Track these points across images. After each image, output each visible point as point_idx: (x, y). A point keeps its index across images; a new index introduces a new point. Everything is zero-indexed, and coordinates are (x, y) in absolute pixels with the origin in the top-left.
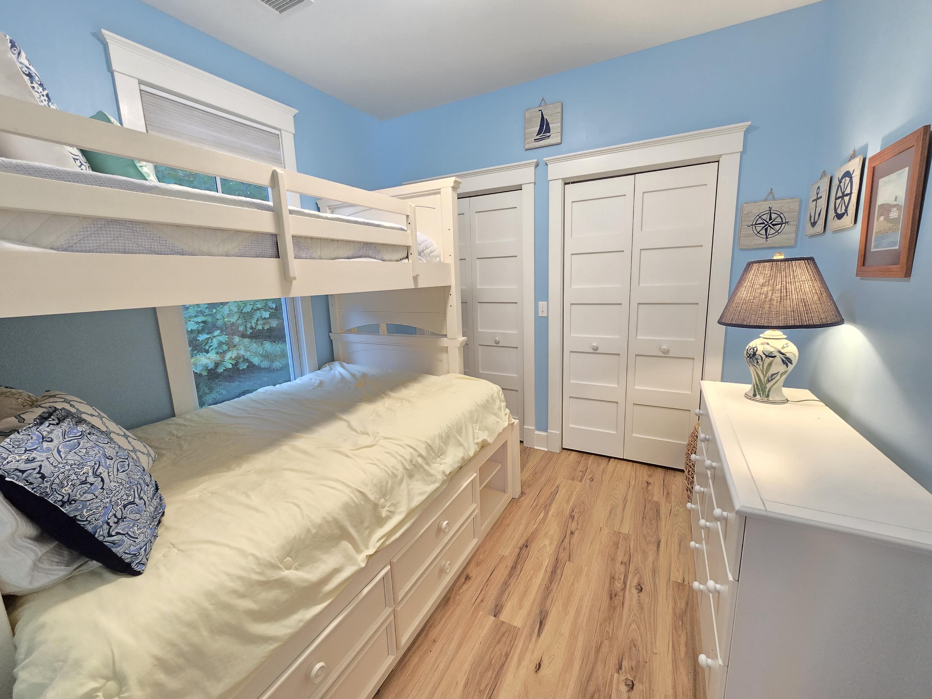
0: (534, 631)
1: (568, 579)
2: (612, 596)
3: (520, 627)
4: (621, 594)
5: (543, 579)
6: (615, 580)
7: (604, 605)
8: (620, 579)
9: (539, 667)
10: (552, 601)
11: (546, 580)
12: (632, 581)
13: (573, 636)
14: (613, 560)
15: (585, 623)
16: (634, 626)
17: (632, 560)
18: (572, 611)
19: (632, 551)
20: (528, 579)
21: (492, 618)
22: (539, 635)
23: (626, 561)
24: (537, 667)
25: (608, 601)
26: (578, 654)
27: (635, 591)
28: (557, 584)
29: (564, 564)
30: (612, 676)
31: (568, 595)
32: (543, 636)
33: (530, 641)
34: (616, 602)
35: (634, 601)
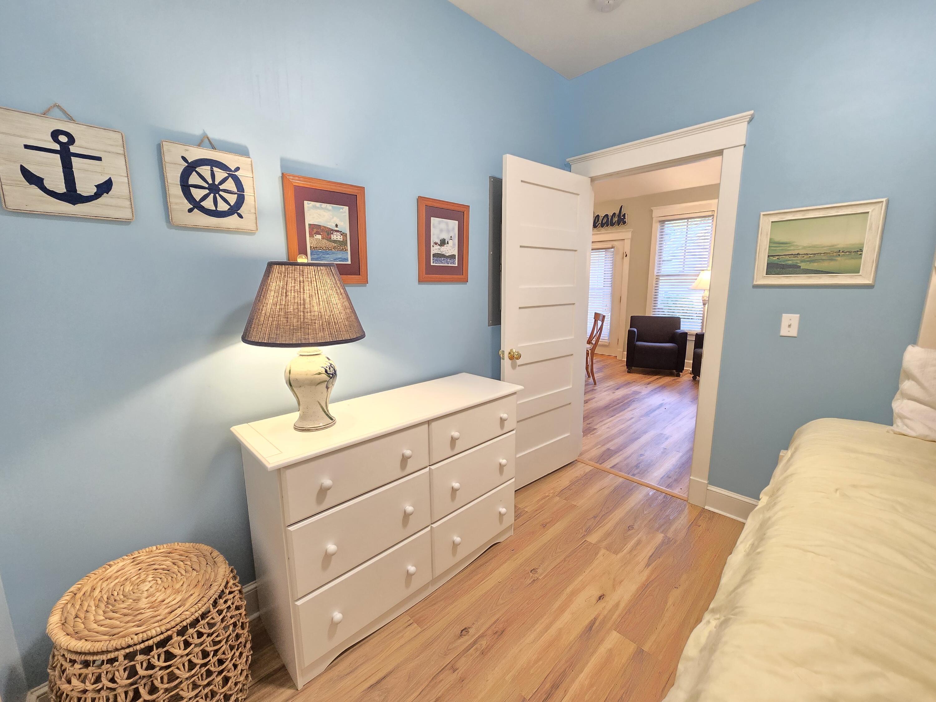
0: (600, 623)
1: (539, 670)
2: (500, 634)
3: (614, 631)
4: (490, 632)
5: (573, 681)
6: (482, 650)
7: (516, 627)
8: (476, 648)
9: (601, 598)
10: (571, 648)
11: (569, 677)
12: (467, 640)
13: (562, 610)
14: (462, 680)
15: (545, 617)
16: (501, 601)
17: (437, 670)
18: (553, 631)
19: (426, 683)
20: (595, 688)
21: (646, 648)
22: (595, 619)
23: (448, 671)
24: (602, 597)
25: (509, 629)
26: (563, 597)
27: (472, 631)
28: (558, 668)
29: (534, 696)
30: (544, 578)
31: (549, 648)
32: (592, 617)
33: (605, 617)
34: (501, 626)
35: (481, 621)
